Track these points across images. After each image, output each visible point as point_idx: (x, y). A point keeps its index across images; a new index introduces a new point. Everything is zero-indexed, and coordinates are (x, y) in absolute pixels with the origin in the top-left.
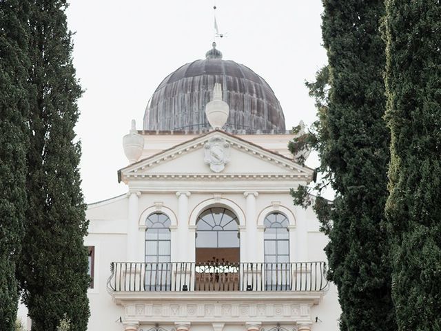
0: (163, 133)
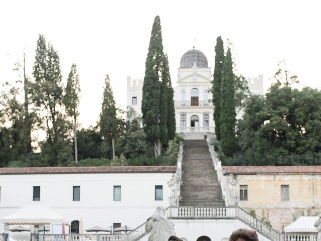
0: (184, 68)
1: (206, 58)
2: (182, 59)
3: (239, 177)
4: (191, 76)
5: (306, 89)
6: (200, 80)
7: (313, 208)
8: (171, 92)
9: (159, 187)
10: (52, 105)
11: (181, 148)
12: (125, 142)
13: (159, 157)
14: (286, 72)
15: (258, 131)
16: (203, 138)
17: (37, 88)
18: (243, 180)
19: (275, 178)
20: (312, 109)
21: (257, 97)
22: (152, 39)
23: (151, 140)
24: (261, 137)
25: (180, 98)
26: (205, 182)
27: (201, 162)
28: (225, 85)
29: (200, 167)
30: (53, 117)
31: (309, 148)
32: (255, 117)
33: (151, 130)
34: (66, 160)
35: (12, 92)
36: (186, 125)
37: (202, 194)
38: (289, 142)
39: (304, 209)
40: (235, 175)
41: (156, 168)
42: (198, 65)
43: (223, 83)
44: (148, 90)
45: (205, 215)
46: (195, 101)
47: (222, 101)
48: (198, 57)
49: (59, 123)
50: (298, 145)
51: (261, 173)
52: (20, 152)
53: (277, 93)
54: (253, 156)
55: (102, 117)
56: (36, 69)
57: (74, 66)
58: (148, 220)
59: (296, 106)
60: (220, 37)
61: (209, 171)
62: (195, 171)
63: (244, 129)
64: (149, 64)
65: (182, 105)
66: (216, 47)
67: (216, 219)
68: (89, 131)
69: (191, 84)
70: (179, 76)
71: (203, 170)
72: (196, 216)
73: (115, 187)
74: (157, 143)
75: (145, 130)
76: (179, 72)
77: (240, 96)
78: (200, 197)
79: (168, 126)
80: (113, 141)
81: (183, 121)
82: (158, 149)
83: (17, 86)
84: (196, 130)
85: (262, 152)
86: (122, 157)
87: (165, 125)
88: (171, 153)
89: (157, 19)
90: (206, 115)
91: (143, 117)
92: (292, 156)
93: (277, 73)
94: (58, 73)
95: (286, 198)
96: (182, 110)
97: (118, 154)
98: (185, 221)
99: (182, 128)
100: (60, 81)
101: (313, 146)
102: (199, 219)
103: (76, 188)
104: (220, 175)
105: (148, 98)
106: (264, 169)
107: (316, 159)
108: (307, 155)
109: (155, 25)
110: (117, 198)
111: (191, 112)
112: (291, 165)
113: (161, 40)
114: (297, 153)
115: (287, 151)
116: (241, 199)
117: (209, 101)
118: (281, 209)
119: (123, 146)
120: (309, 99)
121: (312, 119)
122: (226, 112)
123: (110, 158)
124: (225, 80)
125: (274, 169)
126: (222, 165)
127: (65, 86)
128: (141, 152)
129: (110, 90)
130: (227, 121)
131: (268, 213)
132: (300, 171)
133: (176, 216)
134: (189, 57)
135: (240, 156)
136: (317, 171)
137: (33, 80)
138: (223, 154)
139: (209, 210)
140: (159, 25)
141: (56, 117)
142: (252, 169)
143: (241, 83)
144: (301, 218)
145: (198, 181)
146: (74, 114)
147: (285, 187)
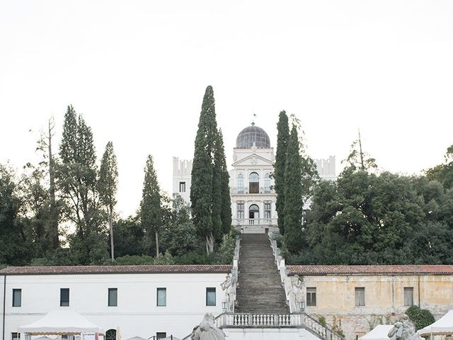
0: (241, 148)
1: (267, 137)
2: (238, 138)
3: (306, 278)
4: (249, 157)
5: (385, 175)
6: (260, 162)
7: (393, 314)
8: (226, 176)
9: (211, 290)
10: (83, 193)
11: (238, 243)
12: (171, 236)
13: (211, 254)
14: (361, 154)
15: (329, 224)
16: (264, 232)
17: (65, 171)
18: (310, 281)
19: (348, 279)
20: (392, 199)
21: (327, 183)
22: (202, 114)
23: (202, 234)
24: (332, 230)
25: (237, 183)
26: (266, 284)
27: (261, 261)
28: (289, 169)
29: (260, 266)
31: (388, 245)
32: (324, 207)
33: (202, 222)
34: (100, 258)
35: (35, 175)
36: (244, 216)
37: (261, 299)
38: (364, 237)
39: (382, 316)
40: (301, 276)
41: (207, 267)
42: (258, 145)
43: (287, 167)
44: (198, 175)
45: (265, 324)
46: (254, 188)
47: (286, 188)
48: (257, 135)
49: (92, 213)
50: (375, 240)
51: (332, 274)
52: (45, 248)
53: (351, 179)
54: (323, 254)
55: (143, 206)
56: (64, 149)
57: (110, 145)
58: (195, 329)
59: (373, 194)
60: (285, 112)
61: (271, 271)
62: (254, 271)
63: (312, 221)
64: (199, 144)
65: (239, 193)
66: (278, 124)
67: (278, 327)
68: (128, 222)
69: (250, 168)
70: (235, 157)
71: (263, 269)
72: (254, 324)
73: (158, 289)
74: (209, 238)
75: (195, 221)
76: (235, 152)
77: (308, 183)
78: (260, 301)
79: (223, 217)
80: (157, 234)
81: (240, 211)
82: (210, 244)
84: (256, 222)
85: (334, 248)
86: (168, 254)
87: (219, 216)
88: (226, 249)
89: (209, 90)
90: (267, 204)
91: (193, 207)
92: (368, 253)
93: (351, 156)
94: (92, 152)
95: (361, 303)
96: (239, 199)
97: (162, 251)
98: (242, 330)
99: (238, 219)
100: (94, 162)
101: (392, 242)
102: (258, 327)
103: (113, 291)
104: (283, 275)
105: (198, 184)
106: (335, 268)
107: (396, 257)
108: (386, 252)
109: (206, 97)
110: (161, 302)
111: (249, 201)
112: (367, 264)
113: (215, 115)
114: (374, 250)
115: (362, 248)
116: (308, 304)
117: (271, 188)
118: (355, 316)
119: (168, 240)
120: (388, 187)
121: (392, 210)
122: (292, 201)
123: (154, 255)
124: (289, 164)
125: (347, 268)
126: (286, 263)
127: (99, 169)
128: (189, 248)
129: (153, 174)
130: (292, 211)
131: (340, 321)
132: (378, 271)
133: (231, 324)
134: (247, 135)
135: (308, 253)
136: (398, 271)
137: (61, 162)
138: (287, 251)
139: (270, 317)
140: (212, 97)
141: (88, 206)
142: (322, 268)
143: (308, 166)
144: (379, 326)
145: (257, 283)
146: (110, 203)
147: (360, 289)
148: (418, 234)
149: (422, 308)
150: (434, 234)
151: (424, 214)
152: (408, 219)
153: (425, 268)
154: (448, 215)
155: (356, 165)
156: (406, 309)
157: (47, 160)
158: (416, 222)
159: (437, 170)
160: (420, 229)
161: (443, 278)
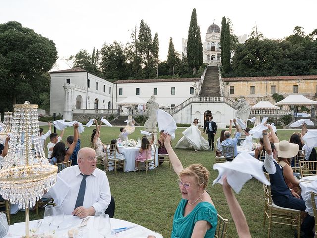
0: (209, 33)
2: (208, 29)
3: (230, 83)
4: (212, 37)
5: (266, 40)
6: (216, 38)
7: (267, 97)
8: (200, 44)
10: (147, 53)
11: (205, 70)
13: (195, 74)
14: (257, 32)
15: (241, 61)
16: (217, 65)
17: (140, 44)
18: (231, 84)
19: (247, 83)
20: (268, 49)
21: (241, 45)
22: (191, 20)
23: (191, 66)
24: (242, 64)
25: (206, 47)
26: (213, 85)
27: (213, 76)
28: (226, 40)
29: (212, 78)
30: (148, 58)
31: (266, 68)
32: (239, 54)
33: (191, 62)
34: (153, 77)
35: (130, 47)
36: (209, 60)
37: (211, 91)
39: (262, 97)
40: (228, 82)
41: (191, 79)
42: (215, 32)
44: (190, 44)
45: (208, 101)
47: (224, 47)
48: (215, 27)
49: (151, 60)
50: (260, 67)
51: (241, 81)
53: (251, 42)
54: (238, 73)
55: (168, 56)
56: (140, 36)
57: (156, 34)
59: (260, 48)
61: (217, 80)
62: (210, 80)
63: (234, 60)
64: (190, 32)
65: (207, 50)
66: (222, 22)
67: (214, 102)
68: (164, 63)
70: (206, 37)
71: (214, 80)
72: (204, 101)
73: (172, 88)
74: (194, 68)
75: (189, 62)
76: (206, 35)
77: (234, 45)
80: (174, 67)
81: (208, 58)
82: (194, 71)
83: (133, 44)
84: (214, 62)
85: (243, 71)
86: (178, 74)
87: (198, 60)
88: (200, 72)
89: (194, 11)
90: (218, 55)
91: (188, 56)
92: (257, 72)
93: (252, 33)
94: (150, 37)
95: (253, 92)
96: (207, 53)
97: (176, 74)
99: (207, 61)
100: (151, 41)
102: (206, 102)
103: (155, 89)
104: (221, 82)
105: (190, 48)
106: (242, 79)
107: (269, 74)
108: (265, 72)
109: (193, 13)
110: (173, 93)
111: (211, 53)
112: (256, 77)
113: (196, 20)
114: (260, 71)
115: (255, 70)
116: (231, 93)
117: (219, 48)
118: (250, 97)
119: (178, 69)
121: (268, 54)
122: (226, 52)
123: (172, 75)
124: (226, 38)
125: (248, 78)
126: (223, 76)
127: (153, 43)
128: (186, 72)
129: (172, 44)
130: (226, 56)
132: (261, 79)
133: (196, 101)
134: (211, 28)
135: (232, 73)
136: (269, 79)
137: (139, 41)
138: (224, 72)
140: (195, 13)
141: (149, 58)
142: (237, 79)
143: (234, 38)
144: (260, 102)
145: (210, 85)
146: (157, 56)
147: (252, 87)
148: (279, 64)
149: (279, 94)
150: (286, 64)
151: (282, 55)
152: (275, 57)
153: (281, 78)
154: (294, 55)
155: (254, 37)
156: (272, 95)
157: (135, 41)
158: (279, 59)
159: (290, 37)
160: (280, 62)
161: (289, 82)
